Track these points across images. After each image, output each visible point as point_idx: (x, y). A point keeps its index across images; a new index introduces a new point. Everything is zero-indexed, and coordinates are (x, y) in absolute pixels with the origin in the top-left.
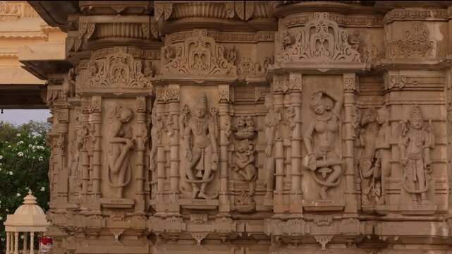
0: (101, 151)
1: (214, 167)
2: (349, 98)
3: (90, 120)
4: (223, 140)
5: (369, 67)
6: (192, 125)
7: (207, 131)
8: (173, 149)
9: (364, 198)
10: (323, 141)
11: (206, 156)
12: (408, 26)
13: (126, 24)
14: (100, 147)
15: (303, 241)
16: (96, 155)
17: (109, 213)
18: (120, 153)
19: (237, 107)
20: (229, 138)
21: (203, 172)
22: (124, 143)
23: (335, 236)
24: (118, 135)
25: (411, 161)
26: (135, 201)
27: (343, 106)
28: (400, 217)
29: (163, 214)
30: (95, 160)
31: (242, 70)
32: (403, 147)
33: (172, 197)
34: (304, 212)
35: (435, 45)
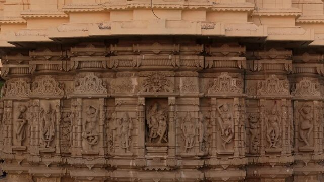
0: (12, 125)
1: (53, 135)
2: (101, 109)
3: (7, 111)
4: (58, 123)
5: (109, 95)
6: (44, 117)
7: (51, 119)
8: (37, 127)
9: (109, 149)
10: (90, 126)
11: (50, 130)
12: (123, 79)
13: (23, 68)
14: (12, 123)
15: (83, 166)
16: (10, 126)
17: (16, 152)
18: (20, 126)
19: (64, 108)
20: (60, 122)
21: (49, 137)
22: (22, 121)
23: (95, 165)
24: (19, 118)
25: (123, 135)
26: (27, 147)
27: (99, 111)
28: (118, 157)
29: (33, 154)
30: (10, 129)
31: (67, 93)
32: (120, 129)
33: (36, 147)
34: (83, 155)
35: (134, 87)
